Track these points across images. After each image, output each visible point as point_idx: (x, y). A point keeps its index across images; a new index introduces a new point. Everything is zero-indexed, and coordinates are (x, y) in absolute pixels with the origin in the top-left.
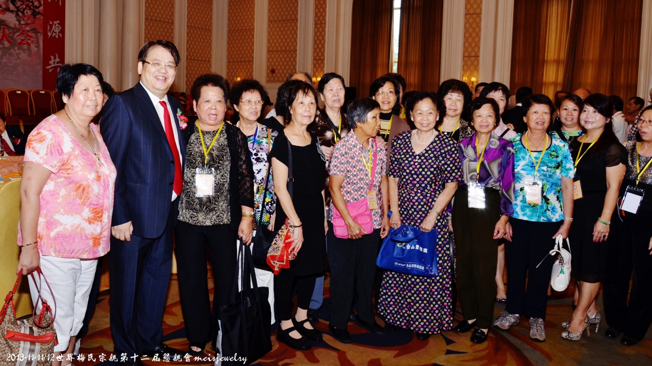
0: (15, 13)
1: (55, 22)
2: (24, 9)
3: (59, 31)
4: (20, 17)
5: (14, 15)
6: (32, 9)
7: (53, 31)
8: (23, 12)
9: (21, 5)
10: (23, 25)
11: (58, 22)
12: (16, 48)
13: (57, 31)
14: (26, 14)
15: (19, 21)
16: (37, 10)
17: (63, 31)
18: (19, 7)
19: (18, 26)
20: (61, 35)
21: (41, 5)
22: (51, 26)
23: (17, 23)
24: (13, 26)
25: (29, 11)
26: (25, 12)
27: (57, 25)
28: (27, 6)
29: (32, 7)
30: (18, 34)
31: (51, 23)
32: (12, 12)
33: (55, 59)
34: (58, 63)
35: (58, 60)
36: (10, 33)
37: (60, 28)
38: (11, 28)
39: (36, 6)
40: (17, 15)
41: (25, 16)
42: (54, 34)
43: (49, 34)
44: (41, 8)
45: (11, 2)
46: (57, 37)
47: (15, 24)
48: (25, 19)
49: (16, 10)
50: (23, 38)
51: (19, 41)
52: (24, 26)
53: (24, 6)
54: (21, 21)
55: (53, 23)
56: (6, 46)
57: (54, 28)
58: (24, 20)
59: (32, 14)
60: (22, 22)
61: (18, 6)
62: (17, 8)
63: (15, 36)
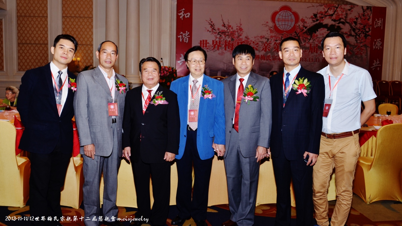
0: (355, 36)
1: (378, 40)
2: (360, 34)
3: (380, 45)
4: (357, 38)
5: (354, 38)
6: (364, 33)
7: (377, 45)
8: (359, 36)
9: (359, 31)
10: (359, 43)
11: (380, 39)
12: (354, 57)
13: (379, 45)
14: (361, 37)
15: (357, 41)
16: (367, 34)
17: (382, 45)
18: (357, 33)
19: (356, 44)
20: (381, 47)
21: (370, 30)
22: (375, 42)
23: (355, 42)
24: (353, 44)
25: (363, 35)
26: (360, 35)
27: (379, 41)
28: (362, 32)
29: (364, 32)
30: (355, 48)
31: (375, 40)
32: (353, 36)
33: (376, 62)
34: (378, 64)
35: (378, 62)
36: (351, 48)
37: (381, 43)
38: (352, 45)
39: (367, 31)
40: (356, 37)
41: (360, 38)
42: (377, 47)
43: (374, 47)
44: (370, 32)
45: (353, 31)
46: (379, 48)
47: (354, 43)
48: (360, 39)
49: (355, 35)
50: (358, 51)
51: (356, 52)
52: (359, 44)
53: (360, 32)
54: (358, 41)
55: (377, 40)
56: (348, 56)
57: (377, 43)
58: (359, 40)
59: (364, 36)
60: (359, 42)
61: (356, 32)
62: (356, 33)
63: (354, 50)
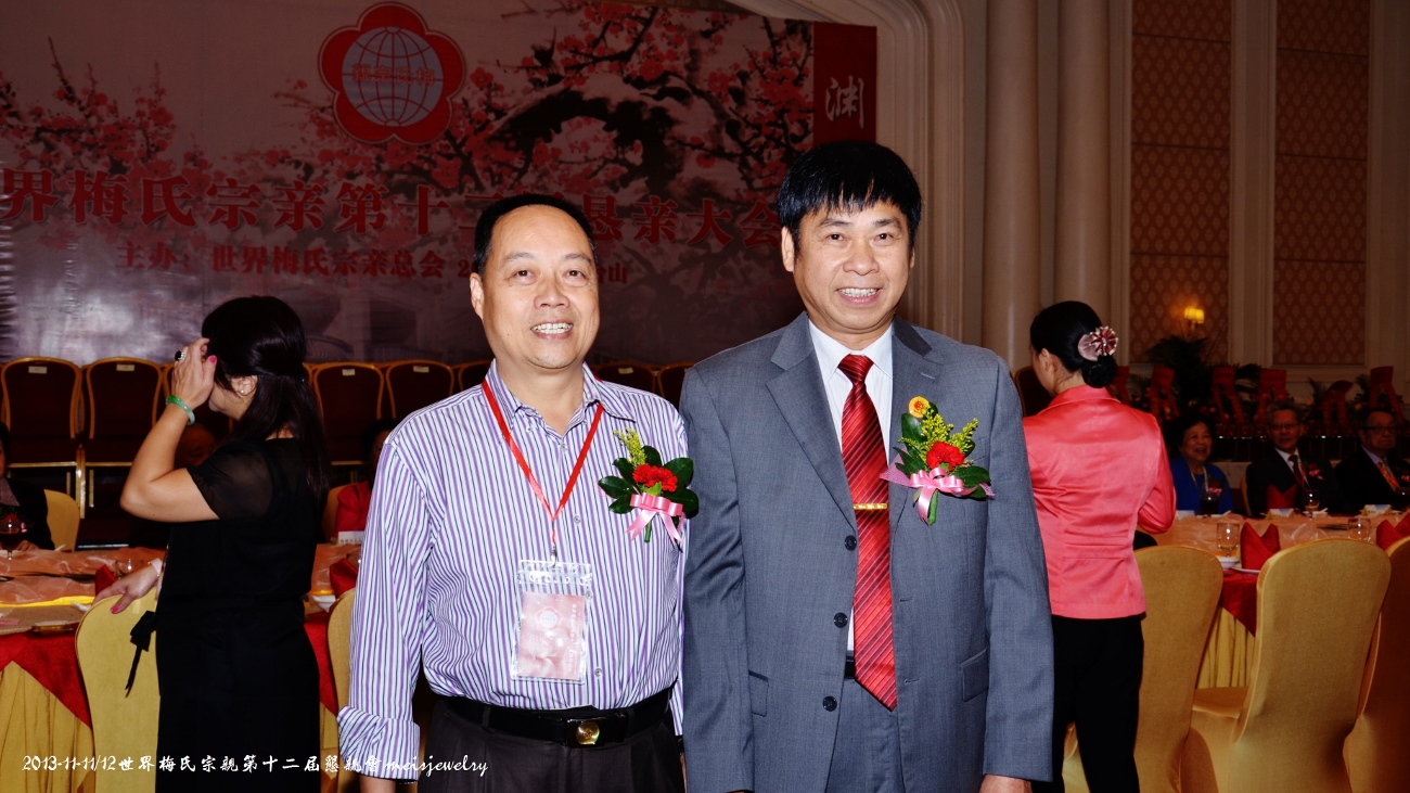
0: (737, 159)
2: (762, 147)
4: (750, 169)
5: (735, 166)
6: (783, 145)
8: (758, 157)
9: (755, 136)
10: (760, 189)
12: (741, 255)
14: (766, 161)
15: (748, 180)
16: (797, 147)
18: (748, 142)
19: (744, 195)
21: (807, 132)
23: (743, 185)
24: (731, 194)
25: (776, 151)
26: (765, 155)
28: (770, 137)
29: (783, 141)
30: (745, 215)
32: (730, 157)
36: (725, 215)
38: (728, 200)
39: (793, 135)
40: (743, 164)
41: (764, 166)
44: (809, 140)
45: (728, 132)
47: (737, 191)
48: (766, 172)
49: (740, 152)
50: (759, 227)
51: (749, 234)
52: (760, 194)
53: (762, 139)
54: (753, 180)
56: (714, 251)
58: (761, 177)
59: (782, 160)
60: (758, 183)
61: (745, 139)
62: (743, 145)
63: (738, 223)
